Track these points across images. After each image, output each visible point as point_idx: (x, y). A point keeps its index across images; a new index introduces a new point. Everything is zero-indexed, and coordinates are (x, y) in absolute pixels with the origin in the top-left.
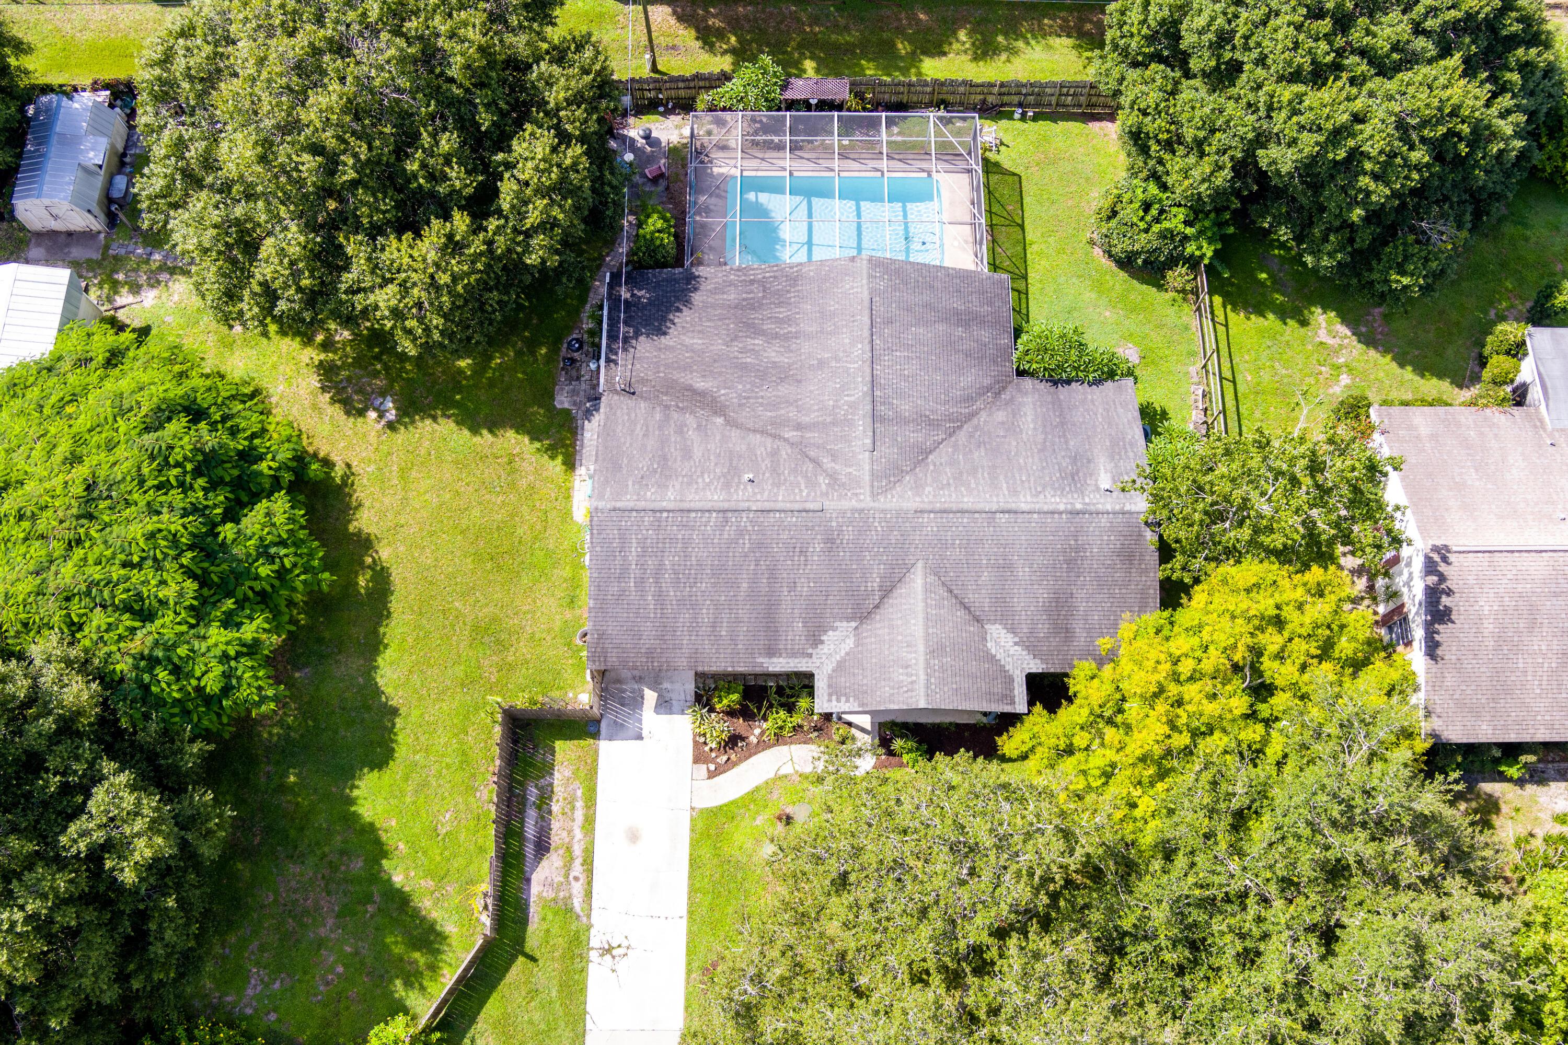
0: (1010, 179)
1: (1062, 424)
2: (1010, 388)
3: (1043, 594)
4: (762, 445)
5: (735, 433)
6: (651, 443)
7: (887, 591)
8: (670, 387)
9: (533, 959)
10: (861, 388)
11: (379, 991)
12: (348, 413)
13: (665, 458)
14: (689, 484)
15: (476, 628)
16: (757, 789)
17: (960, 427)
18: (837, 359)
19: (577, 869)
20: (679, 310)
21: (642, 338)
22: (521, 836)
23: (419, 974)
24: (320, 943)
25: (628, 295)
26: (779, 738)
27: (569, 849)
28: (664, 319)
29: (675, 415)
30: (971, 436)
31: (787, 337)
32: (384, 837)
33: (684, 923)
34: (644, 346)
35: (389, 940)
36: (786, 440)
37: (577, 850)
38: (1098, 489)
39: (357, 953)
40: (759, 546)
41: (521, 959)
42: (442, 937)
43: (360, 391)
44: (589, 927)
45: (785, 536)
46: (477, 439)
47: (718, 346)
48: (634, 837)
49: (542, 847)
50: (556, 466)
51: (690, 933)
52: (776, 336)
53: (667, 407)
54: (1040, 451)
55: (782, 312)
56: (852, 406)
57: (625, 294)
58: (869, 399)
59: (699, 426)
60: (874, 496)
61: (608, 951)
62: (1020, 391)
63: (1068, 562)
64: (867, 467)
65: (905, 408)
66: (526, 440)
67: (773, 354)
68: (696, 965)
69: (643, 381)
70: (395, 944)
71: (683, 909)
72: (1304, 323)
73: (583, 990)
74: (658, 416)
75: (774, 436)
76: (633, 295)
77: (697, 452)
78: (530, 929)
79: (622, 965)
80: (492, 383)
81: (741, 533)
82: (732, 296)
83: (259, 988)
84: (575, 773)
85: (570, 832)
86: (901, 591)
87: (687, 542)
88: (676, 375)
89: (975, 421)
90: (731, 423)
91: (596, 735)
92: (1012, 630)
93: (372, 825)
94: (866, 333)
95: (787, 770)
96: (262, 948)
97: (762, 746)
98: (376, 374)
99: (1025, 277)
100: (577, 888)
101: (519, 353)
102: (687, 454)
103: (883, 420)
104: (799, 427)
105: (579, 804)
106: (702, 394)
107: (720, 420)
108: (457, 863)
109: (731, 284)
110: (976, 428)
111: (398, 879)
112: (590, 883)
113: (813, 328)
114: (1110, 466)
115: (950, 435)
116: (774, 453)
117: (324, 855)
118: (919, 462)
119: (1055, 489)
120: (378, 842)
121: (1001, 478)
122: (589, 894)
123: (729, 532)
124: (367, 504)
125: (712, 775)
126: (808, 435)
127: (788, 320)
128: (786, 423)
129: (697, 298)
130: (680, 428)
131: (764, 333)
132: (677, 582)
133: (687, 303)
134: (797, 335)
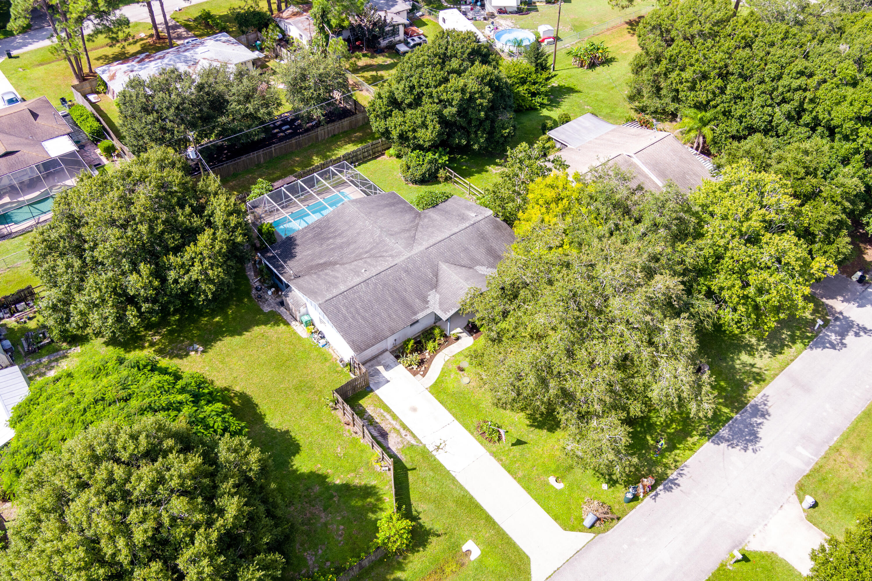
1: (446, 212)
3: (483, 250)
4: (359, 263)
5: (347, 266)
7: (436, 275)
8: (311, 268)
9: (414, 469)
10: (378, 231)
11: (364, 523)
12: (181, 358)
13: (330, 282)
14: (345, 282)
15: (296, 389)
16: (443, 369)
17: (417, 228)
18: (362, 229)
19: (403, 432)
20: (294, 248)
21: (288, 262)
23: (375, 506)
24: (325, 524)
26: (436, 351)
27: (394, 429)
28: (291, 253)
29: (321, 273)
30: (423, 228)
32: (320, 472)
33: (456, 422)
34: (291, 263)
35: (353, 503)
36: (365, 258)
37: (398, 427)
38: (473, 217)
39: (343, 517)
40: (385, 285)
41: (409, 472)
42: (374, 487)
43: (181, 349)
44: (425, 446)
45: (391, 277)
46: (243, 337)
47: (318, 249)
48: (414, 410)
49: (384, 435)
50: (282, 327)
51: (461, 423)
52: (336, 236)
53: (316, 273)
54: (447, 220)
55: (332, 230)
57: (270, 255)
58: (383, 232)
59: (332, 271)
60: (409, 252)
61: (438, 448)
63: (483, 238)
64: (400, 247)
65: (396, 230)
66: (263, 327)
67: (339, 241)
68: (472, 430)
69: (299, 272)
70: (356, 503)
71: (452, 418)
72: (487, 171)
73: (441, 465)
74: (315, 276)
75: (361, 259)
76: (273, 254)
77: (339, 275)
78: (404, 461)
79: (447, 448)
80: (234, 319)
81: (376, 284)
82: (310, 235)
83: (313, 558)
84: (375, 406)
85: (390, 423)
86: (440, 273)
87: (360, 297)
88: (310, 264)
89: (420, 225)
90: (344, 264)
91: (372, 391)
92: (483, 265)
93: (311, 472)
94: (366, 218)
95: (447, 358)
96: (302, 545)
97: (432, 358)
98: (183, 341)
100: (409, 438)
101: (236, 305)
102: (336, 278)
103: (393, 235)
104: (366, 252)
105: (385, 414)
106: (325, 263)
107: (338, 266)
108: (357, 460)
109: (307, 233)
110: (422, 225)
111: (338, 482)
112: (412, 433)
113: (347, 227)
114: (470, 212)
115: (416, 230)
116: (365, 262)
117: (300, 496)
118: (414, 240)
119: (461, 224)
120: (319, 476)
121: (443, 230)
122: (414, 437)
123: (371, 287)
124: (215, 379)
125: (424, 375)
126: (372, 252)
127: (336, 231)
128: (361, 254)
129: (297, 242)
130: (326, 274)
131: (330, 238)
132: (366, 311)
133: (296, 245)
134: (343, 232)
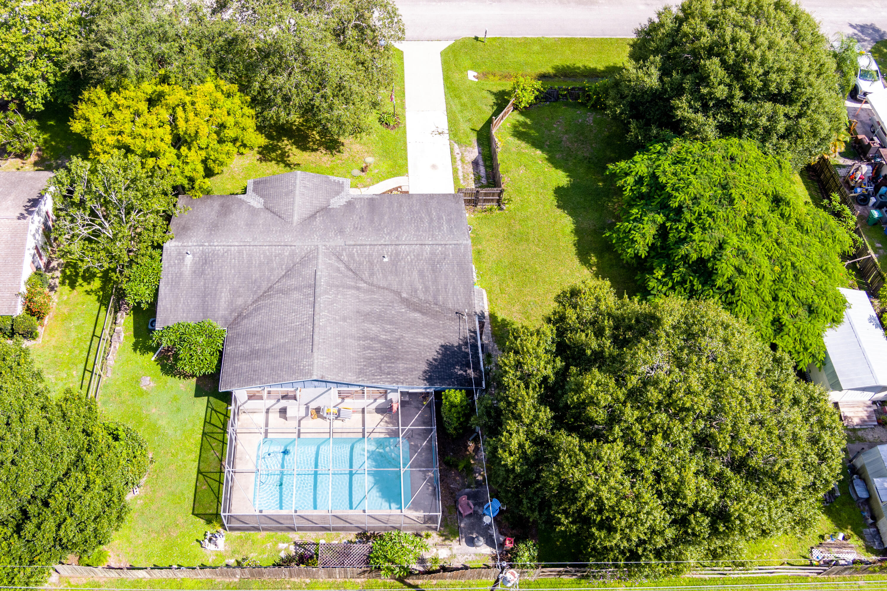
0: (201, 511)
1: (205, 297)
2: (231, 320)
3: (232, 217)
4: (379, 279)
5: (395, 287)
6: (442, 281)
7: (313, 216)
8: (435, 315)
9: (473, 130)
10: (322, 300)
11: (537, 120)
13: (434, 271)
14: (418, 255)
15: (527, 240)
16: (378, 182)
17: (265, 292)
18: (334, 319)
19: (458, 157)
20: (435, 360)
21: (456, 344)
22: (486, 166)
23: (521, 125)
24: (566, 133)
25: (468, 371)
27: (463, 163)
28: (444, 355)
29: (430, 299)
30: (259, 287)
31: (366, 338)
33: (408, 140)
34: (454, 340)
35: (537, 135)
36: (366, 283)
37: (459, 163)
38: (193, 255)
39: (550, 130)
44: (450, 139)
47: (408, 336)
48: (434, 167)
49: (475, 163)
52: (372, 339)
53: (436, 304)
54: (221, 278)
55: (368, 353)
56: (326, 292)
57: (471, 372)
58: (317, 294)
59: (416, 291)
60: (317, 247)
61: (440, 133)
62: (226, 319)
63: (216, 227)
64: (320, 261)
65: (296, 295)
67: (374, 329)
69: (452, 319)
70: (533, 133)
71: (409, 145)
73: (449, 122)
74: (440, 298)
75: (372, 285)
76: (466, 371)
77: (415, 274)
78: (476, 138)
79: (434, 129)
82: (401, 366)
85: (464, 168)
86: (305, 216)
88: (432, 321)
89: (255, 297)
90: (397, 293)
92: (250, 206)
94: (316, 330)
95: (363, 189)
99: (204, 434)
100: (457, 151)
102: (421, 273)
103: (310, 286)
104: (358, 289)
106: (415, 310)
107: (404, 295)
108: (513, 157)
109: (402, 374)
110: (256, 292)
112: (451, 152)
113: (349, 341)
114: (183, 269)
115: (271, 287)
116: (372, 274)
118: (290, 270)
119: (218, 254)
121: (245, 261)
122: (452, 149)
125: (400, 187)
126: (353, 283)
127: (365, 348)
128: (365, 291)
129: (424, 367)
130: (426, 289)
131: (381, 342)
132: (421, 219)
133: (430, 364)
134: (359, 338)
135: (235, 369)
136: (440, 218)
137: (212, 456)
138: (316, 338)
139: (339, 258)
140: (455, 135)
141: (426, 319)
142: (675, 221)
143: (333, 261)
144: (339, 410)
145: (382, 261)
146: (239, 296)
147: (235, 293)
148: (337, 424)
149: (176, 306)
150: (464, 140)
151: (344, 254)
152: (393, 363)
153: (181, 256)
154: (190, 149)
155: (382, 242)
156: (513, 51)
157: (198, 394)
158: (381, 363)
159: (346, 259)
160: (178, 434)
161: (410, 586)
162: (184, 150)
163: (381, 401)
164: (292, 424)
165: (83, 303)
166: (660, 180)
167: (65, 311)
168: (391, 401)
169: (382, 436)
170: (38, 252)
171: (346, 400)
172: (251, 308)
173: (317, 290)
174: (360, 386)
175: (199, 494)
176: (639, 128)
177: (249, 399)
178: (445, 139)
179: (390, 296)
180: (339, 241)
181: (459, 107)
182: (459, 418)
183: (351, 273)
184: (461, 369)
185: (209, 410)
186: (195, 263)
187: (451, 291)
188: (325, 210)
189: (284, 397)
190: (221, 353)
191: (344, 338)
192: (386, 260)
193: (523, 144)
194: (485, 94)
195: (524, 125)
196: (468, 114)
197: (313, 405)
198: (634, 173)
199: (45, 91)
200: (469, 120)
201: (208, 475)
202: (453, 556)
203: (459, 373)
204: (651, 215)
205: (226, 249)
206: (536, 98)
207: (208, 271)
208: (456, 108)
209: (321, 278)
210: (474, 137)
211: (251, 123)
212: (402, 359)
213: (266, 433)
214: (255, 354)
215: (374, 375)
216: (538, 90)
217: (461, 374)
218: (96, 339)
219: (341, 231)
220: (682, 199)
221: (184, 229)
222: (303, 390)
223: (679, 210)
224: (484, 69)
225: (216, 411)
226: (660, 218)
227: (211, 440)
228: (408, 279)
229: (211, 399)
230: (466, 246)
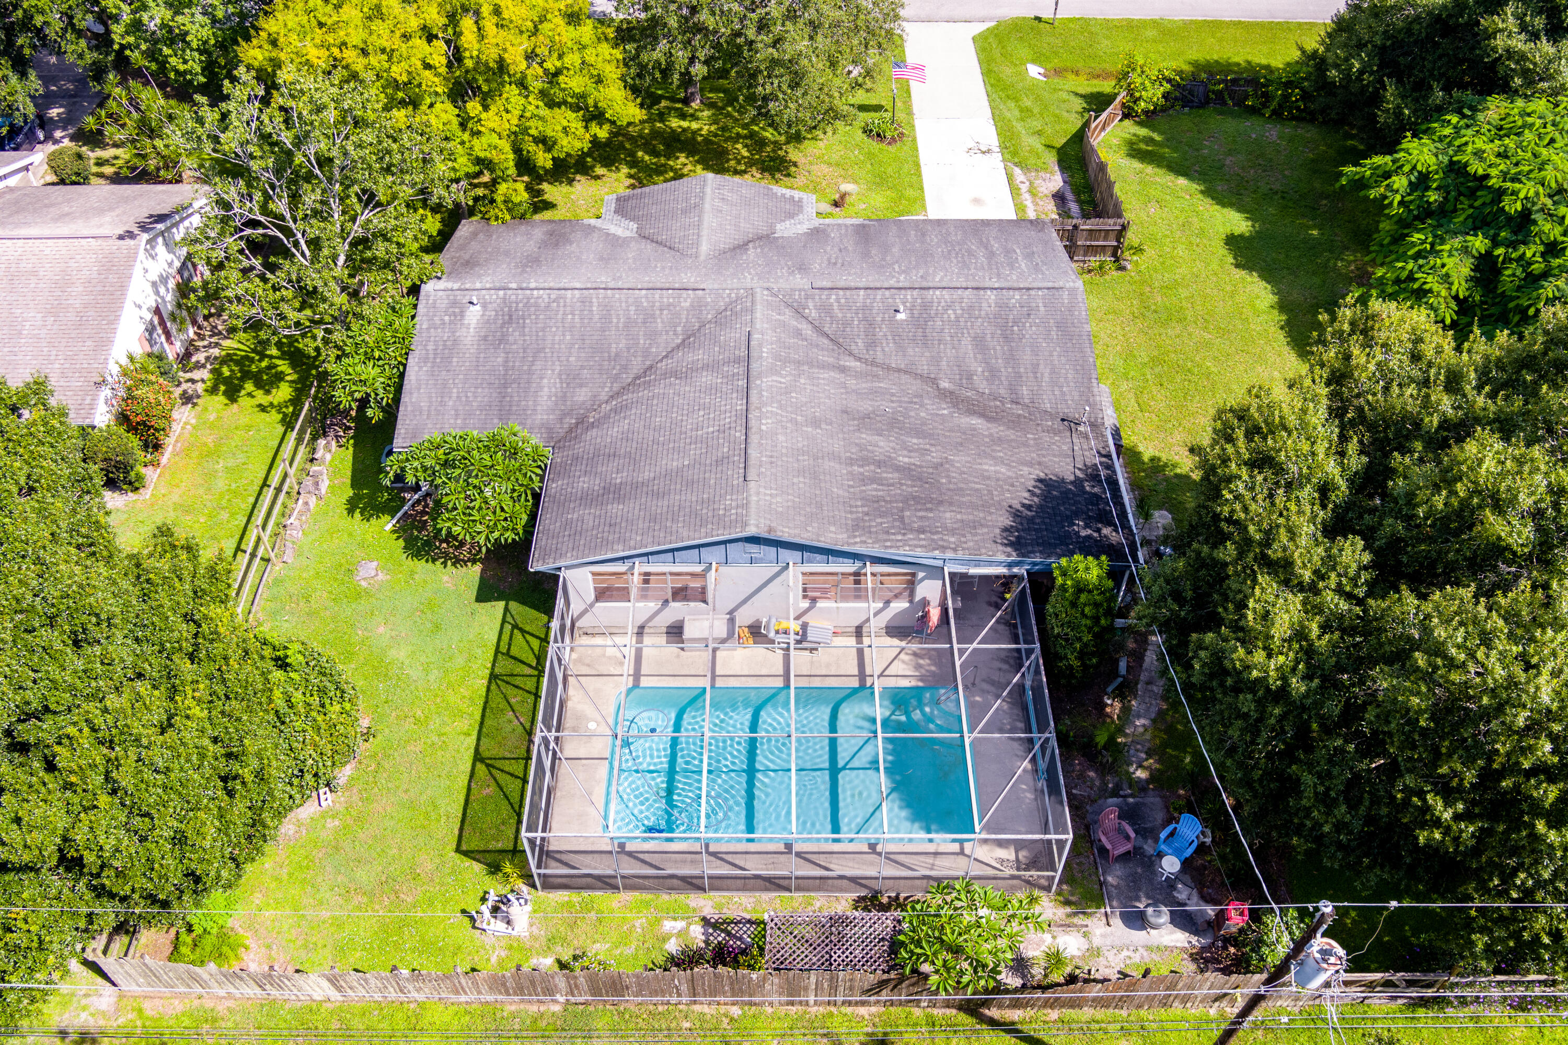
0: (476, 845)
2: (562, 432)
4: (887, 352)
5: (924, 368)
6: (1027, 357)
7: (739, 248)
8: (1015, 423)
9: (1048, 146)
10: (765, 385)
13: (1007, 338)
14: (971, 308)
17: (636, 378)
18: (793, 421)
19: (1024, 188)
20: (1027, 507)
21: (1069, 478)
22: (1080, 202)
24: (1230, 154)
25: (1104, 531)
27: (1034, 196)
28: (1045, 496)
29: (1002, 391)
30: (625, 368)
32: (1210, 201)
34: (1066, 470)
35: (1175, 155)
36: (859, 359)
37: (1027, 196)
38: (484, 306)
39: (1197, 150)
42: (1130, 157)
44: (1004, 161)
47: (960, 460)
48: (978, 200)
49: (1059, 197)
53: (1015, 402)
54: (542, 350)
55: (872, 490)
56: (773, 371)
57: (1110, 533)
58: (753, 373)
59: (970, 377)
60: (751, 292)
61: (985, 152)
62: (550, 430)
64: (758, 315)
65: (706, 378)
67: (883, 445)
68: (909, 144)
69: (1056, 432)
70: (1169, 154)
73: (1000, 134)
74: (1025, 391)
75: (873, 363)
76: (1098, 531)
77: (967, 344)
78: (1055, 159)
79: (972, 144)
82: (948, 516)
85: (1037, 202)
86: (724, 247)
88: (1011, 434)
89: (616, 387)
90: (930, 378)
93: (1224, 207)
94: (754, 439)
96: (1278, 151)
99: (493, 677)
100: (1021, 177)
102: (980, 343)
103: (737, 361)
104: (843, 370)
106: (971, 412)
107: (945, 384)
109: (953, 532)
110: (616, 378)
112: (1010, 181)
113: (828, 464)
114: (460, 333)
115: (651, 367)
116: (872, 344)
117: (1254, 193)
118: (694, 335)
119: (536, 305)
120: (1213, 198)
121: (596, 317)
122: (1011, 174)
126: (831, 360)
127: (864, 480)
128: (859, 375)
129: (1003, 519)
130: (993, 374)
131: (898, 469)
132: (970, 252)
133: (1016, 514)
134: (851, 462)
135: (568, 524)
136: (1008, 252)
137: (509, 724)
138: (753, 453)
139: (799, 312)
140: (1015, 154)
141: (996, 429)
142: (1513, 245)
143: (787, 316)
144: (804, 626)
145: (892, 320)
146: (581, 386)
147: (571, 379)
148: (800, 660)
149: (442, 403)
150: (1032, 161)
151: (811, 305)
152: (931, 510)
153: (457, 310)
154: (486, 108)
155: (892, 283)
156: (1107, 38)
157: (485, 594)
158: (902, 510)
159: (814, 314)
160: (432, 677)
161: (993, 1023)
162: (473, 107)
163: (901, 605)
164: (697, 659)
165: (248, 428)
166: (1471, 169)
167: (209, 440)
168: (925, 603)
169: (905, 683)
170: (162, 323)
171: (820, 604)
172: (606, 408)
173: (754, 366)
174: (855, 556)
175: (474, 805)
176: (1403, 97)
177: (597, 599)
178: (996, 161)
179: (915, 386)
180: (800, 281)
181: (1017, 113)
182: (1096, 619)
183: (826, 341)
184: (1087, 526)
185: (508, 627)
186: (488, 322)
187: (1046, 378)
188: (766, 239)
189: (681, 594)
190: (537, 497)
191: (816, 458)
192: (901, 316)
193: (1149, 169)
194: (1064, 95)
195: (1149, 141)
196: (1037, 124)
197: (745, 617)
198: (1406, 169)
199: (206, 32)
200: (1039, 133)
201: (498, 764)
202: (1094, 952)
203: (1083, 533)
204: (1457, 242)
205: (554, 295)
206: (1166, 96)
207: (514, 335)
208: (1011, 112)
209: (760, 345)
210: (1051, 159)
211: (612, 73)
212: (951, 504)
213: (637, 675)
214: (614, 493)
215: (888, 533)
216: (1169, 81)
217: (1089, 537)
218: (269, 494)
219: (802, 268)
220: (1531, 193)
221: (469, 265)
222: (723, 569)
223: (1523, 222)
224: (1056, 63)
225: (522, 631)
226: (1479, 243)
227: (510, 691)
228: (951, 353)
229: (513, 605)
230: (1072, 292)
